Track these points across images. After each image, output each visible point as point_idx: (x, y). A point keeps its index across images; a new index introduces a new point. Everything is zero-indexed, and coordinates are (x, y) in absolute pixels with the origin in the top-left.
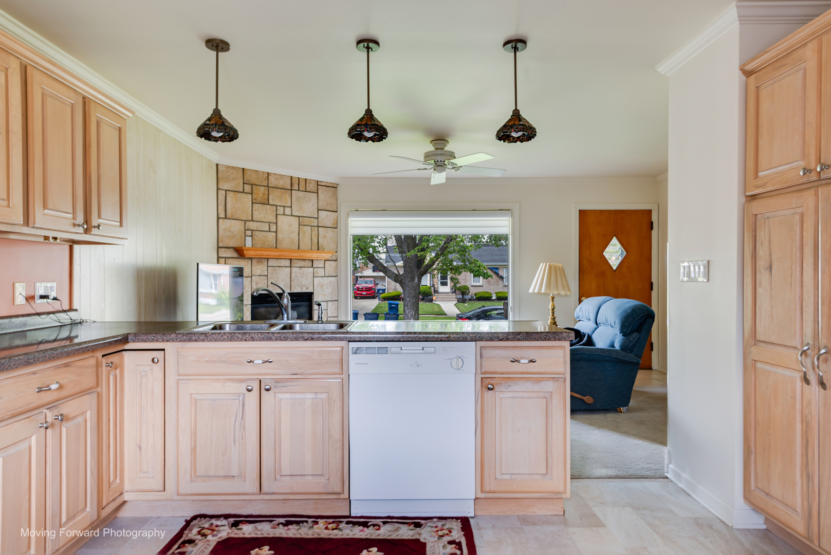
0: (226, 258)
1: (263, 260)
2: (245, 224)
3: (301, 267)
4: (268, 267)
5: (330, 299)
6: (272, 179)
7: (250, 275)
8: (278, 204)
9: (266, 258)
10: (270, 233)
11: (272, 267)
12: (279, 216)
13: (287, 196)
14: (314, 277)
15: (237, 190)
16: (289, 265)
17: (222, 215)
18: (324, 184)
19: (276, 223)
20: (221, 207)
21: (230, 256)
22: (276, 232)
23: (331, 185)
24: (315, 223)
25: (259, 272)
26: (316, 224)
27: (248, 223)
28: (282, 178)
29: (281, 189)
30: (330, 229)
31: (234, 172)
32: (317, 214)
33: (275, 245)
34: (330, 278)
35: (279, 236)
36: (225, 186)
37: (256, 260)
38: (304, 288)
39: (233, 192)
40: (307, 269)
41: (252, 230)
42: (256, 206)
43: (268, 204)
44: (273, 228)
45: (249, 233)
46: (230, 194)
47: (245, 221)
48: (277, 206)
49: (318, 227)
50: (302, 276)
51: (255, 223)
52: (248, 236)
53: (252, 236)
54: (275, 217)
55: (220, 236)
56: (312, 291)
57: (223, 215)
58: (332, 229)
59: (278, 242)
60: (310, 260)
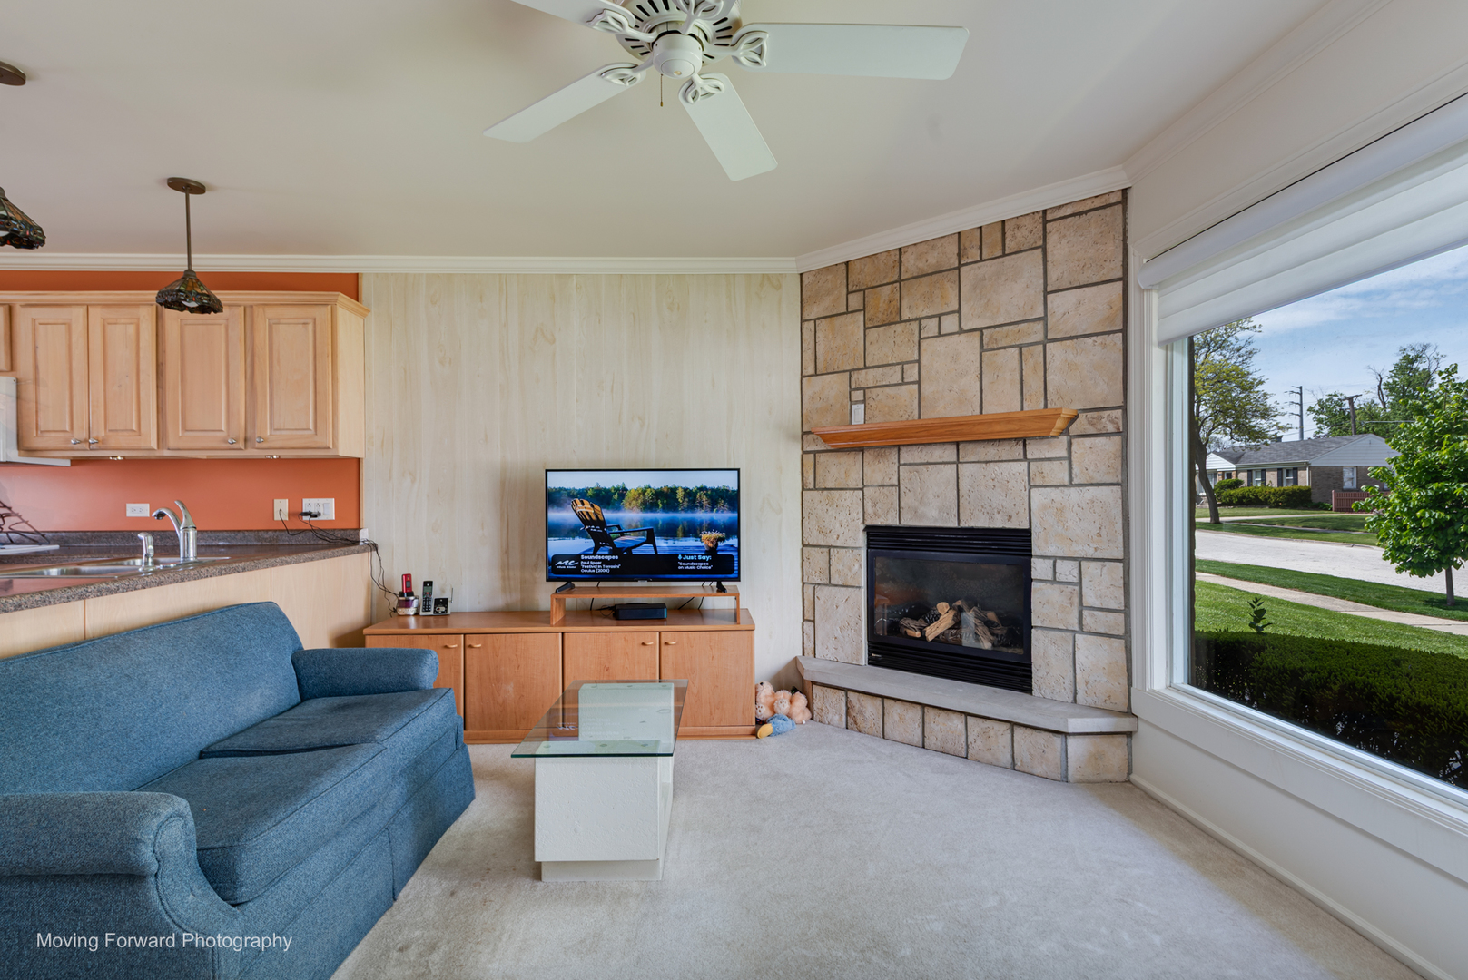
0: (815, 452)
1: (887, 451)
2: (850, 376)
3: (987, 462)
4: (900, 465)
5: (1090, 553)
6: (911, 263)
7: (861, 486)
8: (924, 314)
9: (895, 446)
10: (904, 387)
11: (910, 464)
12: (924, 343)
13: (948, 285)
14: (1031, 487)
15: (834, 313)
16: (954, 459)
17: (810, 370)
18: (1069, 211)
19: (919, 361)
20: (809, 355)
21: (823, 448)
22: (919, 382)
23: (1097, 203)
24: (1036, 332)
25: (878, 479)
26: (1040, 337)
27: (855, 375)
28: (933, 248)
29: (931, 274)
30: (1089, 341)
31: (829, 277)
32: (1042, 308)
33: (916, 412)
34: (1092, 489)
35: (927, 389)
36: (814, 311)
37: (872, 452)
38: (997, 516)
39: (828, 319)
40: (1005, 464)
41: (864, 389)
42: (872, 334)
43: (901, 322)
44: (912, 374)
45: (858, 395)
46: (822, 325)
47: (850, 371)
48: (919, 320)
49: (1045, 342)
50: (991, 483)
51: (871, 370)
52: (857, 402)
53: (864, 401)
54: (917, 347)
55: (804, 411)
56: (1027, 527)
57: (812, 370)
58: (1099, 339)
59: (922, 404)
60: (1017, 440)
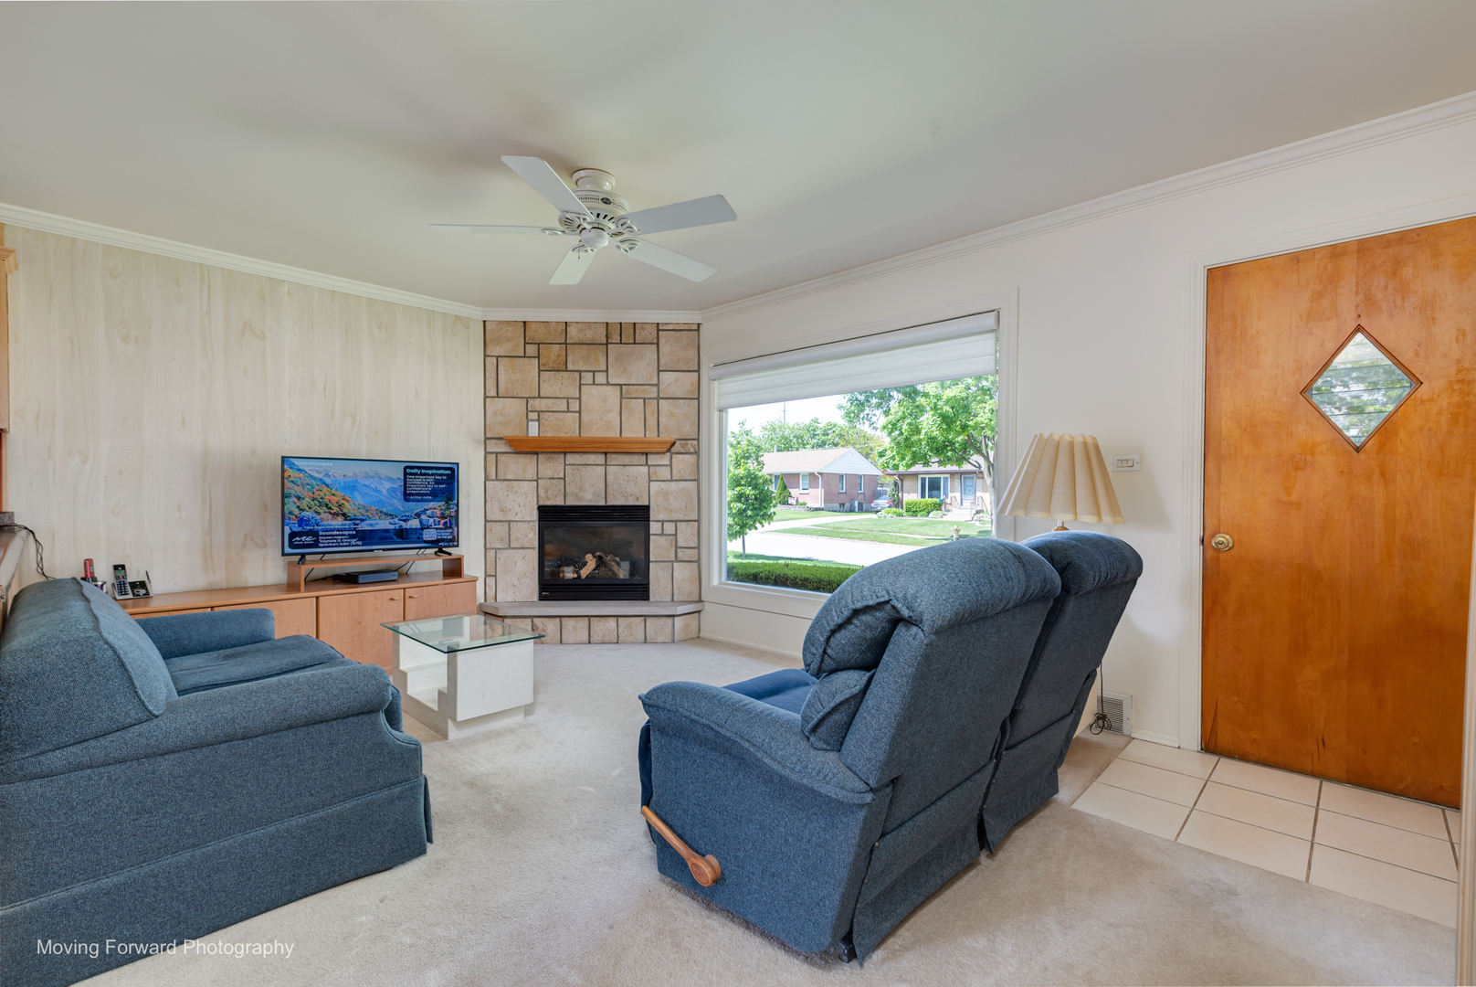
0: (497, 453)
1: (557, 456)
2: (527, 402)
3: (624, 466)
4: (565, 465)
5: (682, 518)
6: (572, 331)
7: (535, 478)
8: (583, 369)
9: (562, 452)
10: (569, 414)
11: (573, 465)
12: (583, 388)
13: (600, 354)
14: (650, 481)
15: (515, 355)
16: (604, 463)
17: (493, 393)
18: (671, 328)
19: (580, 399)
20: (491, 382)
21: (504, 451)
22: (580, 412)
23: (686, 327)
24: (653, 392)
25: (549, 473)
26: (655, 395)
27: (531, 402)
28: (590, 328)
29: (589, 344)
30: (682, 401)
31: (510, 329)
32: (656, 379)
33: (578, 431)
34: (683, 482)
35: (585, 417)
36: (495, 350)
37: (545, 455)
38: (630, 498)
39: (509, 359)
40: (635, 467)
41: (539, 412)
42: (545, 375)
43: (567, 370)
44: (575, 406)
45: (532, 416)
46: (503, 362)
47: (527, 398)
48: (580, 372)
49: (658, 398)
50: (626, 478)
51: (544, 400)
52: (532, 420)
53: (538, 420)
54: (578, 389)
55: (488, 423)
56: (647, 504)
57: (494, 393)
58: (687, 401)
59: (582, 426)
60: (642, 453)
